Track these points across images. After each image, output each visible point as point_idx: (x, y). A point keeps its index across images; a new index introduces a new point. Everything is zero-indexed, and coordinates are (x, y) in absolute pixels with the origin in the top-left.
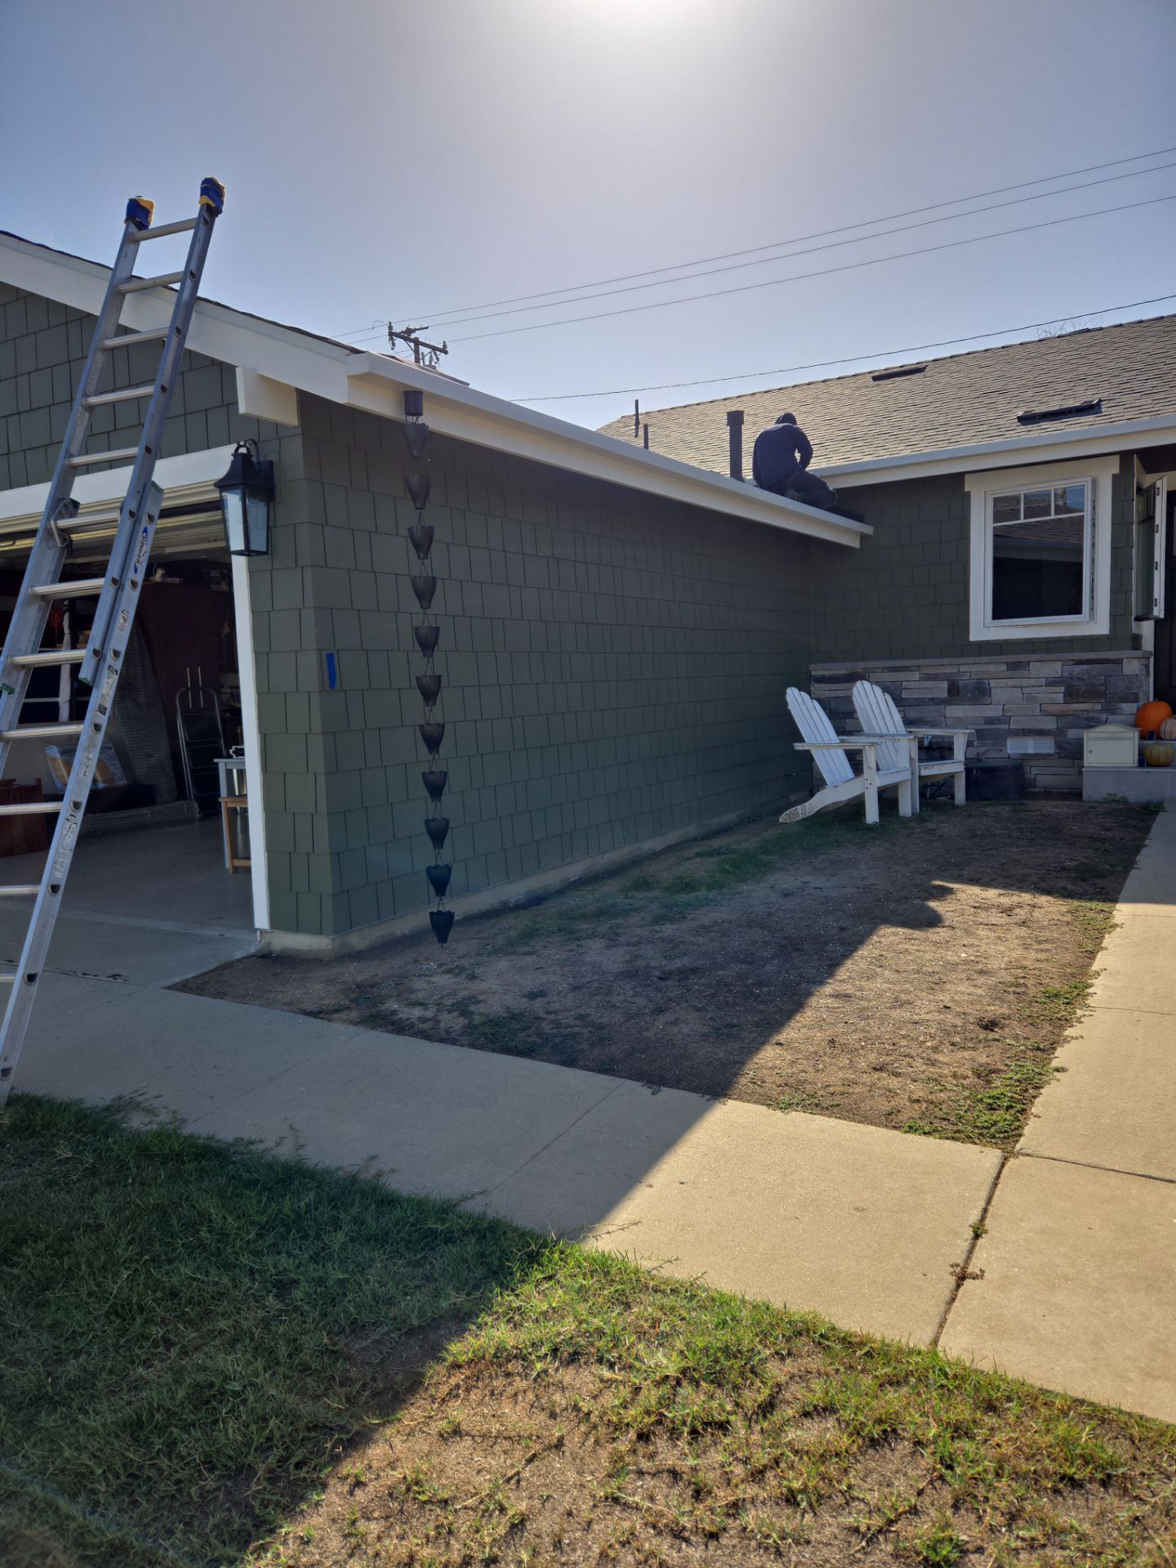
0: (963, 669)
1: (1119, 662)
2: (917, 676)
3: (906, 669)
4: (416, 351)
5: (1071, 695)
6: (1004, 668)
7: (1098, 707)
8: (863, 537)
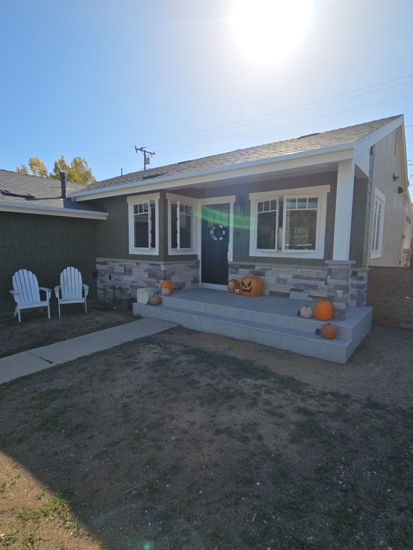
0: (127, 263)
1: (159, 265)
2: (118, 264)
3: (115, 262)
4: (145, 154)
5: (150, 276)
6: (135, 264)
7: (155, 280)
8: (107, 216)
